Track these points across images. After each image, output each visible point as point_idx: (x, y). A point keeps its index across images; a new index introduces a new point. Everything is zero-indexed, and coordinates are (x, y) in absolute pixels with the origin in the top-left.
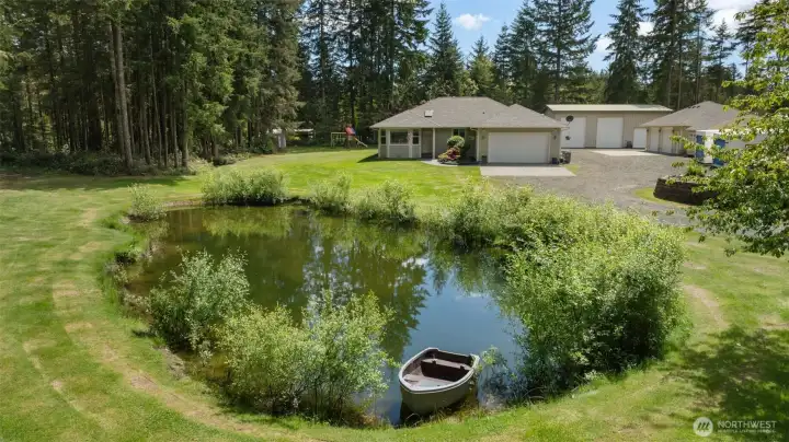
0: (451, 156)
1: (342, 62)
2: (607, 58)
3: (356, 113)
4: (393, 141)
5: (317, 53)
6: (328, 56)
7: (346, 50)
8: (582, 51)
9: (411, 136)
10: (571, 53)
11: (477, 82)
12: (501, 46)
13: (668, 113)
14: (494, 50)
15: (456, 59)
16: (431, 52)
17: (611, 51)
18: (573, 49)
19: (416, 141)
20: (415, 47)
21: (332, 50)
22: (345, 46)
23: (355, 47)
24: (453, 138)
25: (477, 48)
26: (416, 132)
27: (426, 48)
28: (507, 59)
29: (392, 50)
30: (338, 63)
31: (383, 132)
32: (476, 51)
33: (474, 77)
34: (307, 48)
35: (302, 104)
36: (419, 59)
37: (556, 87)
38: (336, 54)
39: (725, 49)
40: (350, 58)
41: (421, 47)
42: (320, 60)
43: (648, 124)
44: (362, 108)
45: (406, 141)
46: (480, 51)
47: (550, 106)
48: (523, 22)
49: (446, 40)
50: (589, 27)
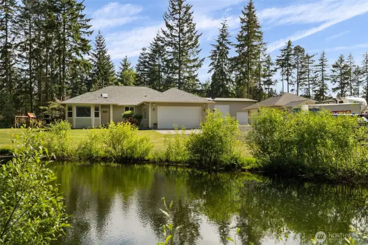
2: (210, 71)
4: (78, 115)
8: (194, 66)
9: (93, 112)
10: (188, 67)
12: (142, 61)
13: (256, 102)
17: (211, 67)
18: (189, 65)
19: (97, 115)
20: (82, 57)
25: (123, 63)
26: (96, 108)
28: (146, 70)
31: (70, 109)
32: (122, 65)
39: (272, 71)
45: (89, 115)
46: (125, 65)
48: (157, 46)
49: (103, 54)
50: (199, 52)
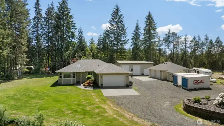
0: (89, 84)
1: (45, 43)
2: (131, 46)
3: (50, 62)
4: (65, 77)
5: (35, 41)
6: (40, 42)
7: (47, 40)
8: (124, 43)
9: (72, 75)
10: (121, 44)
11: (92, 52)
12: (100, 41)
13: (153, 64)
14: (97, 42)
15: (85, 44)
16: (76, 42)
17: (132, 44)
19: (74, 77)
20: (72, 40)
21: (41, 40)
22: (46, 39)
23: (50, 39)
24: (88, 76)
26: (74, 73)
27: (75, 40)
28: (101, 45)
29: (63, 41)
30: (43, 44)
31: (61, 74)
32: (91, 42)
33: (91, 50)
34: (31, 39)
35: (28, 60)
36: (73, 44)
37: (117, 54)
38: (43, 41)
39: (161, 44)
40: (48, 43)
41: (73, 40)
42: (37, 43)
43: (150, 68)
44: (52, 60)
45: (70, 77)
47: (118, 61)
48: (106, 34)
49: (82, 38)
50: (126, 36)
